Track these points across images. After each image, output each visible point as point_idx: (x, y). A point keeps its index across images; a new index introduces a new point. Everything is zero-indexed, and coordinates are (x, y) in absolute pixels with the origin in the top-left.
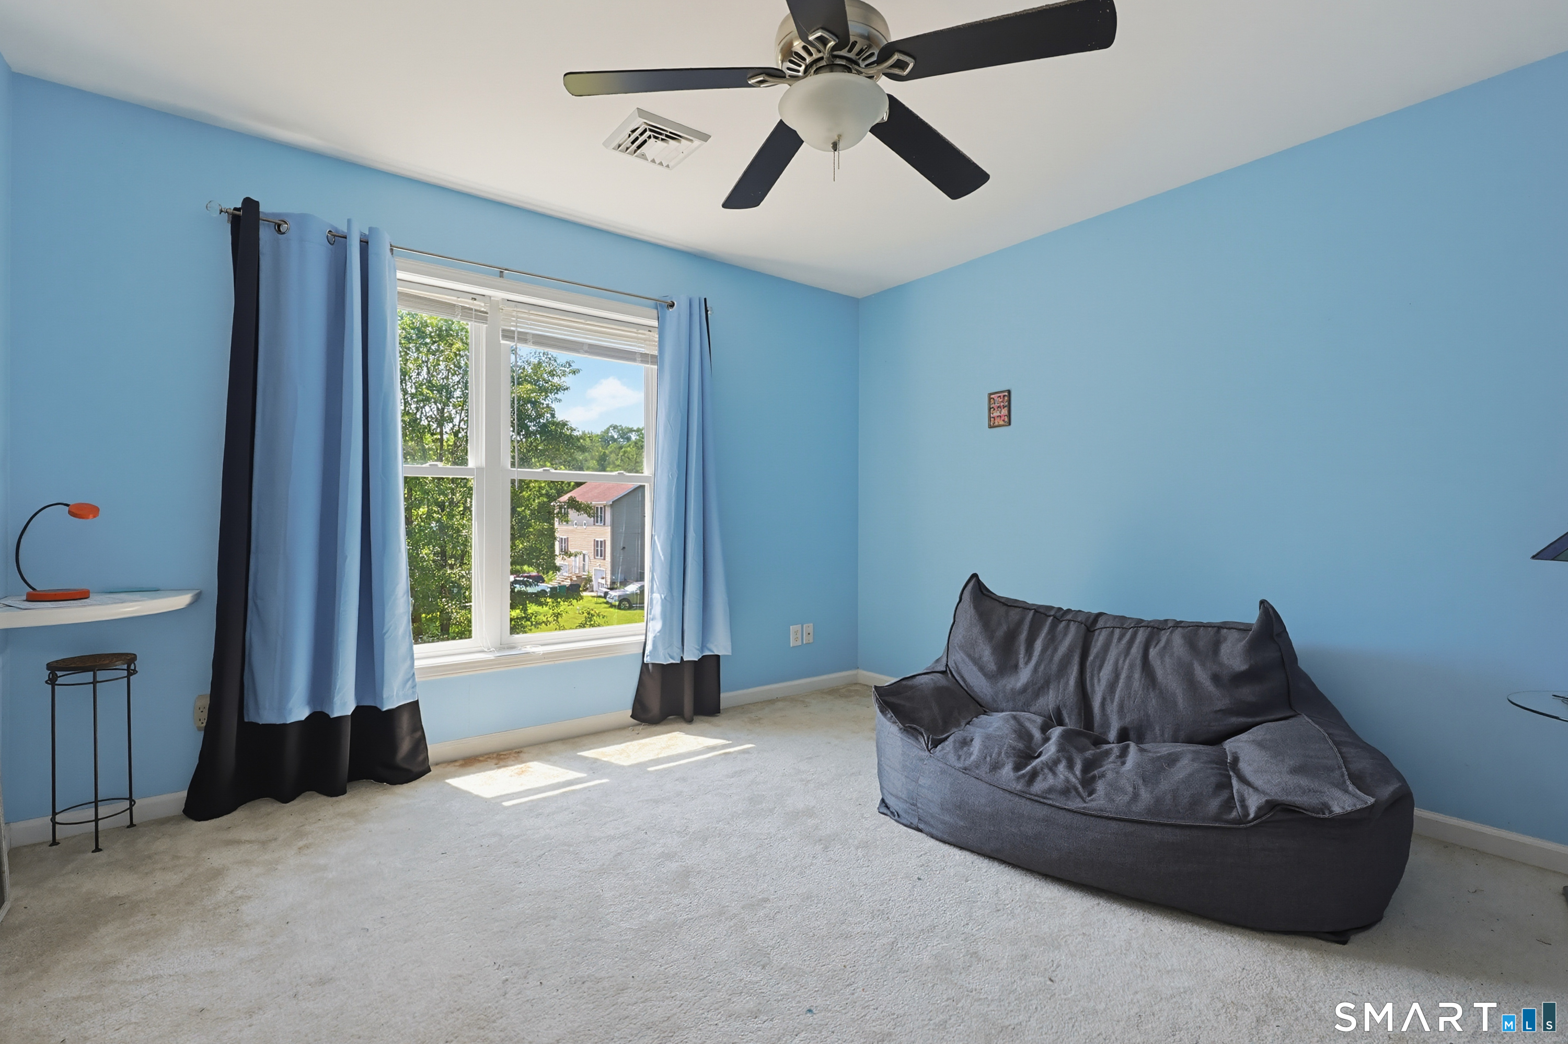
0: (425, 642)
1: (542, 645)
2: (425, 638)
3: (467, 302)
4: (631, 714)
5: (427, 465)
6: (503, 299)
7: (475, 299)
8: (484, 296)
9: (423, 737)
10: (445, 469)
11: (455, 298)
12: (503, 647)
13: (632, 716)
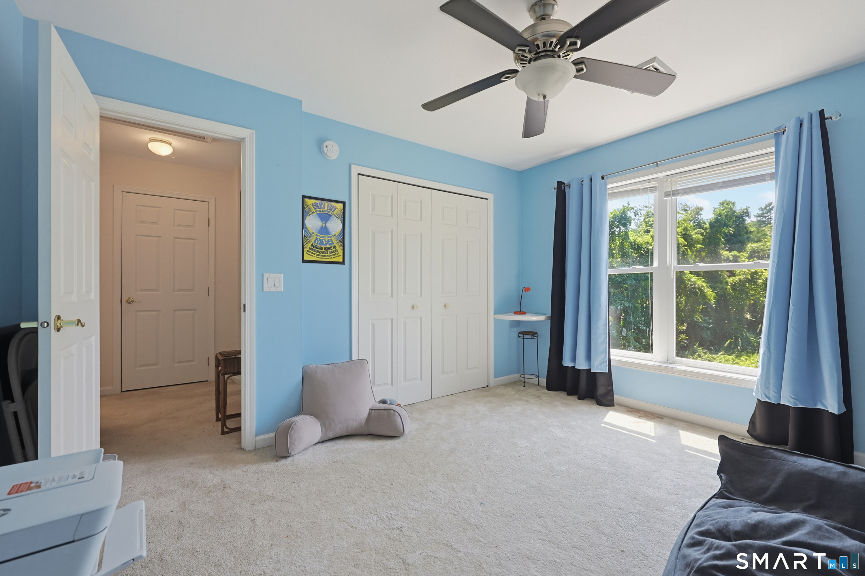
0: (630, 350)
1: (686, 366)
2: (631, 348)
3: (647, 185)
4: (747, 429)
5: (631, 268)
6: (664, 176)
7: (650, 182)
8: (654, 178)
9: (612, 390)
10: (639, 269)
11: (641, 185)
12: (668, 361)
13: (747, 431)
